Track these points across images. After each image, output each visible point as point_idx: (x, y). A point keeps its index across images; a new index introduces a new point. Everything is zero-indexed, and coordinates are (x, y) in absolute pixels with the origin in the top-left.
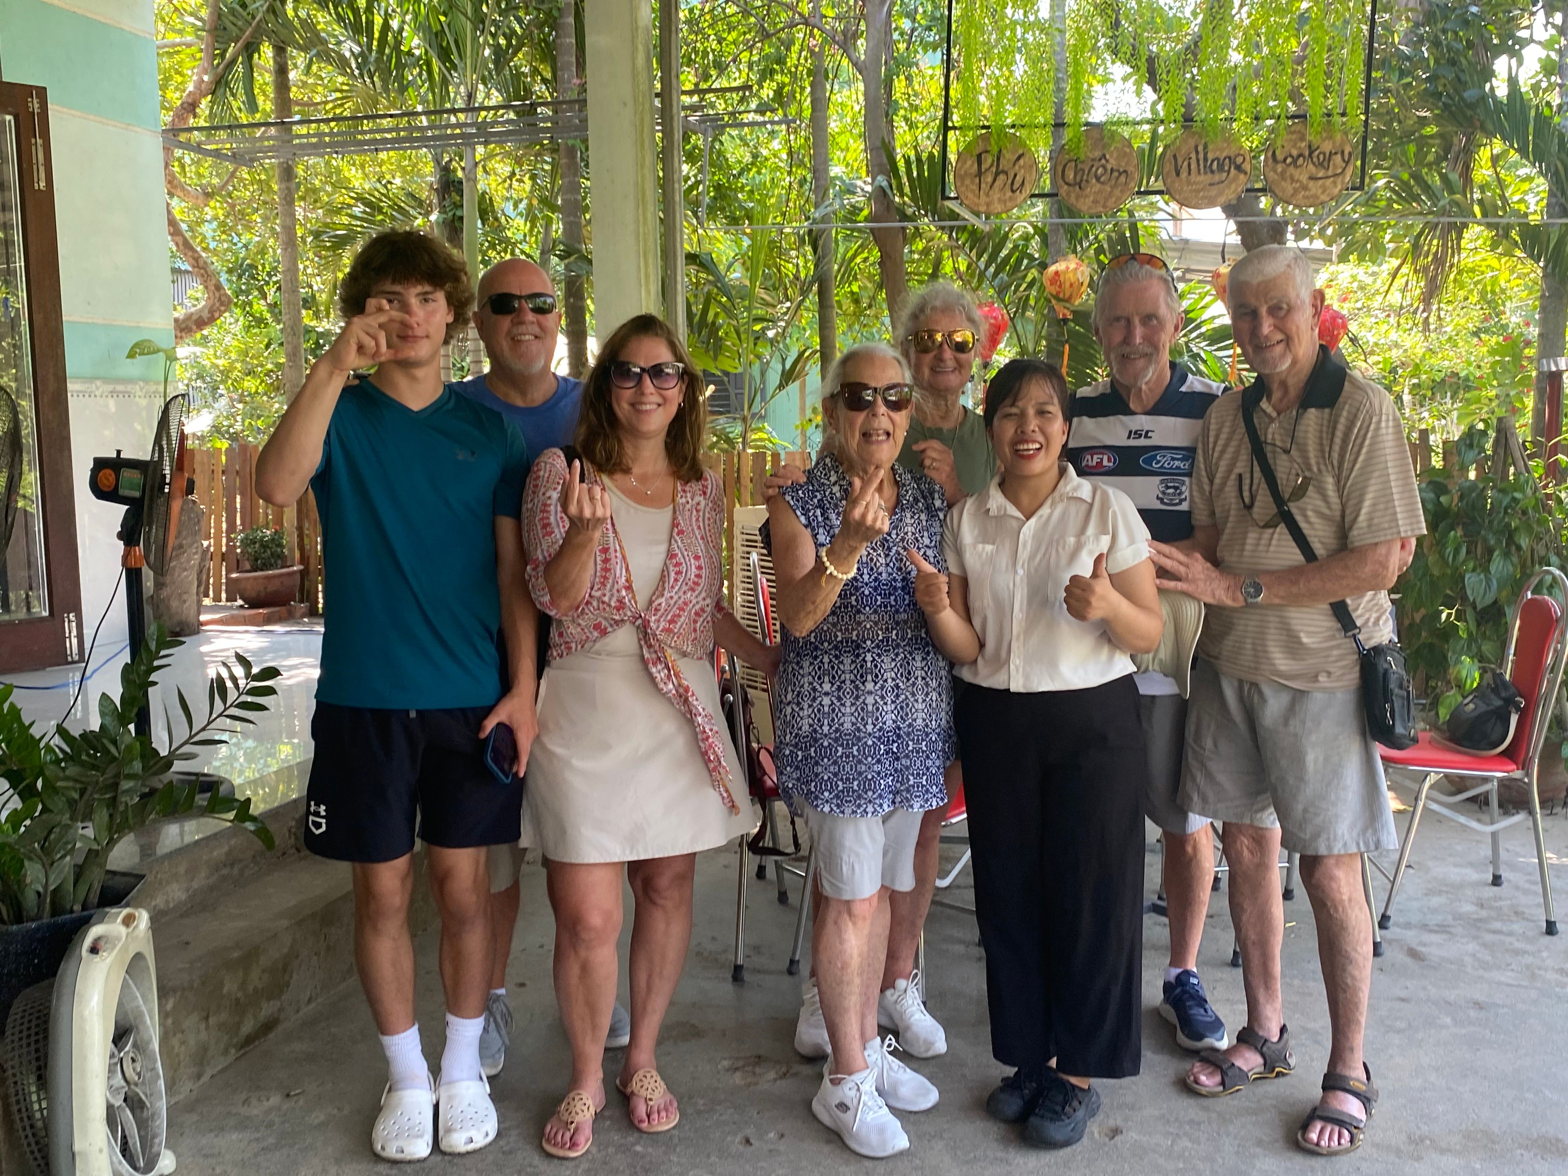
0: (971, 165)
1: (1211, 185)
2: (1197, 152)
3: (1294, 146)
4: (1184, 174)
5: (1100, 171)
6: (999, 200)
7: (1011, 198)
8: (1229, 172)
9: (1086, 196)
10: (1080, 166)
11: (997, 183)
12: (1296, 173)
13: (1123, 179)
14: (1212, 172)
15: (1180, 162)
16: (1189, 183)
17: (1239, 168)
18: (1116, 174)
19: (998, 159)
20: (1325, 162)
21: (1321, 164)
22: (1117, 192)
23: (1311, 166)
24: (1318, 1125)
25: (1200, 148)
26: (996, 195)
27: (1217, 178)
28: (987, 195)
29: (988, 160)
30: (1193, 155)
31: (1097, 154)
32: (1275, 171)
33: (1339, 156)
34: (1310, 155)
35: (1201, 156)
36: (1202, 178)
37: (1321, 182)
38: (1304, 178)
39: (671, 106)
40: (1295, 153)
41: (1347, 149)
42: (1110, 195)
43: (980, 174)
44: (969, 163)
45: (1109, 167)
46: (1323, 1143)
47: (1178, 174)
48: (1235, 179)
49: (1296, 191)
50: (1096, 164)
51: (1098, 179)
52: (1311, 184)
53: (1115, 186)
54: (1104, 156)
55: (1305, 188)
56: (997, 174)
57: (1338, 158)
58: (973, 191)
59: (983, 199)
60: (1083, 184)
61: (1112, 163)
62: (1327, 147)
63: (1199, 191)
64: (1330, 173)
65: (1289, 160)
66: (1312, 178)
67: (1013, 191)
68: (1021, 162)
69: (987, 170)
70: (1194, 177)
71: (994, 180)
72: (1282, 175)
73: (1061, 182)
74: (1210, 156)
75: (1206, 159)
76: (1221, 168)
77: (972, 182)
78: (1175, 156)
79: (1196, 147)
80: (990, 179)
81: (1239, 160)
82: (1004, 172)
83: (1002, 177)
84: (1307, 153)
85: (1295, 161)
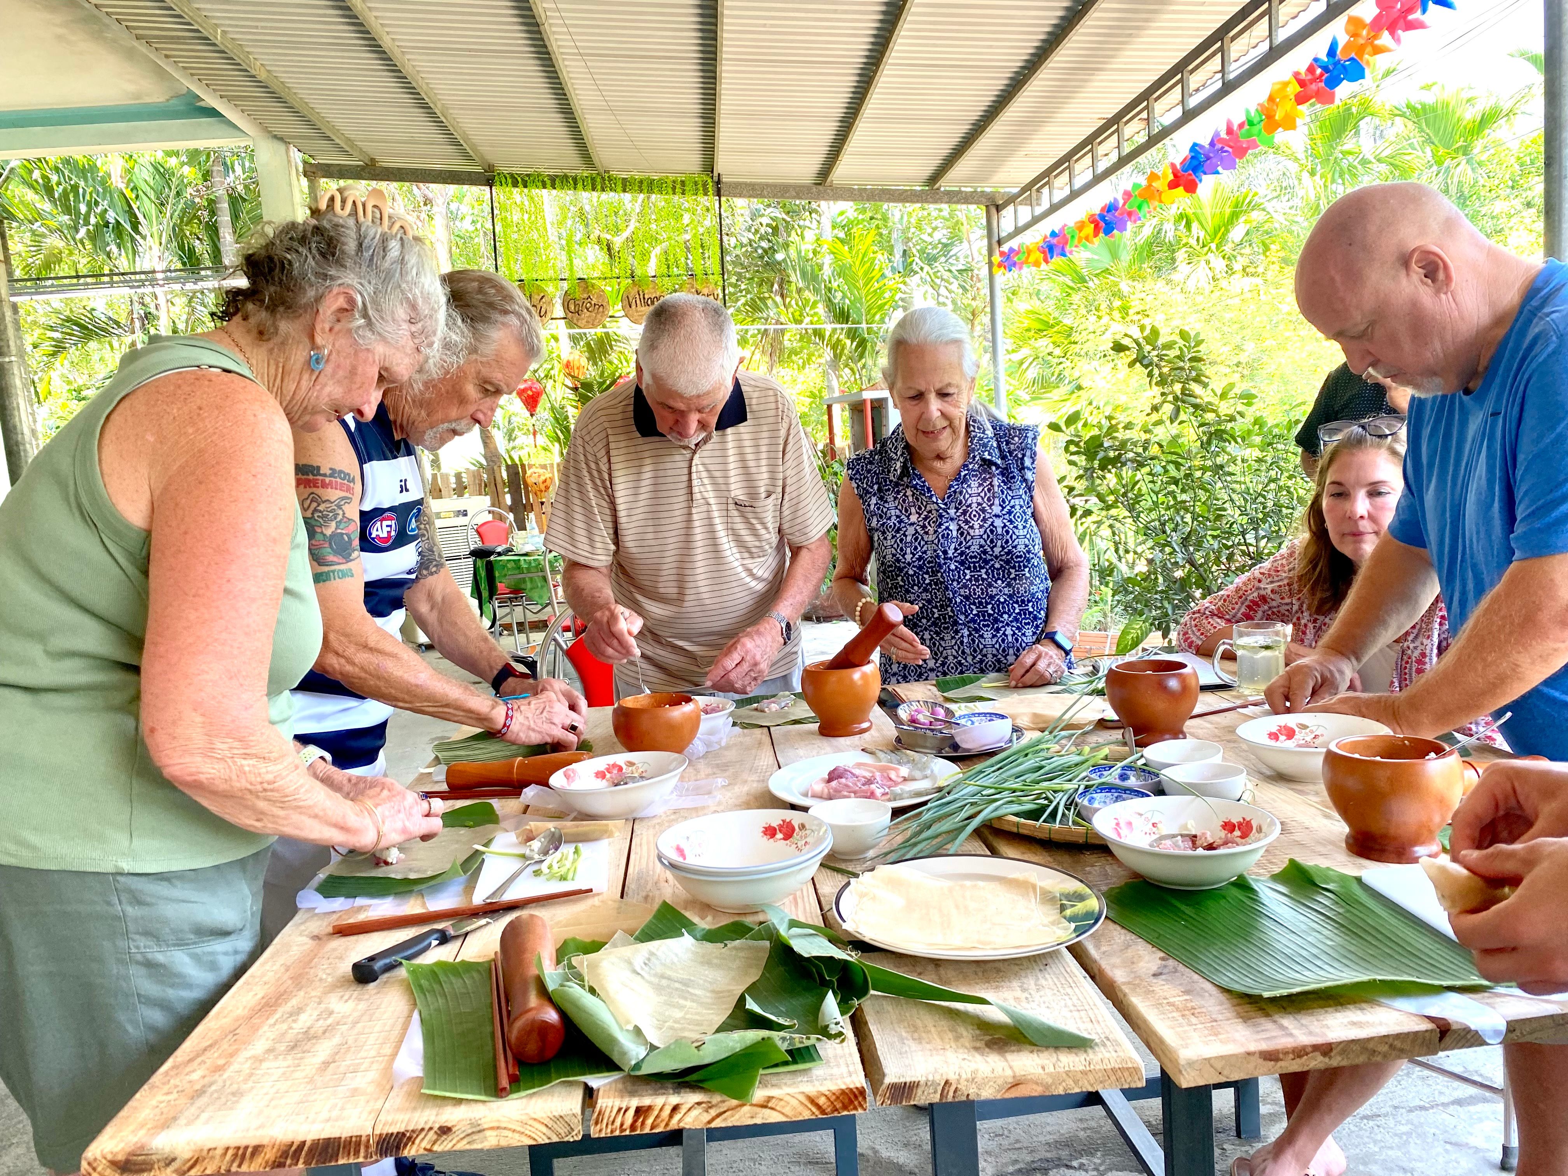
2: (639, 295)
4: (634, 306)
5: (588, 305)
9: (582, 318)
10: (576, 302)
13: (600, 309)
15: (631, 300)
16: (637, 311)
18: (596, 307)
22: (598, 316)
25: (641, 292)
30: (637, 296)
31: (586, 295)
35: (642, 297)
42: (595, 318)
45: (592, 302)
47: (630, 307)
50: (586, 301)
51: (587, 309)
53: (597, 313)
54: (589, 297)
60: (580, 312)
61: (594, 301)
68: (544, 300)
70: (639, 308)
73: (568, 311)
74: (647, 297)
75: (644, 298)
78: (627, 297)
79: (638, 291)
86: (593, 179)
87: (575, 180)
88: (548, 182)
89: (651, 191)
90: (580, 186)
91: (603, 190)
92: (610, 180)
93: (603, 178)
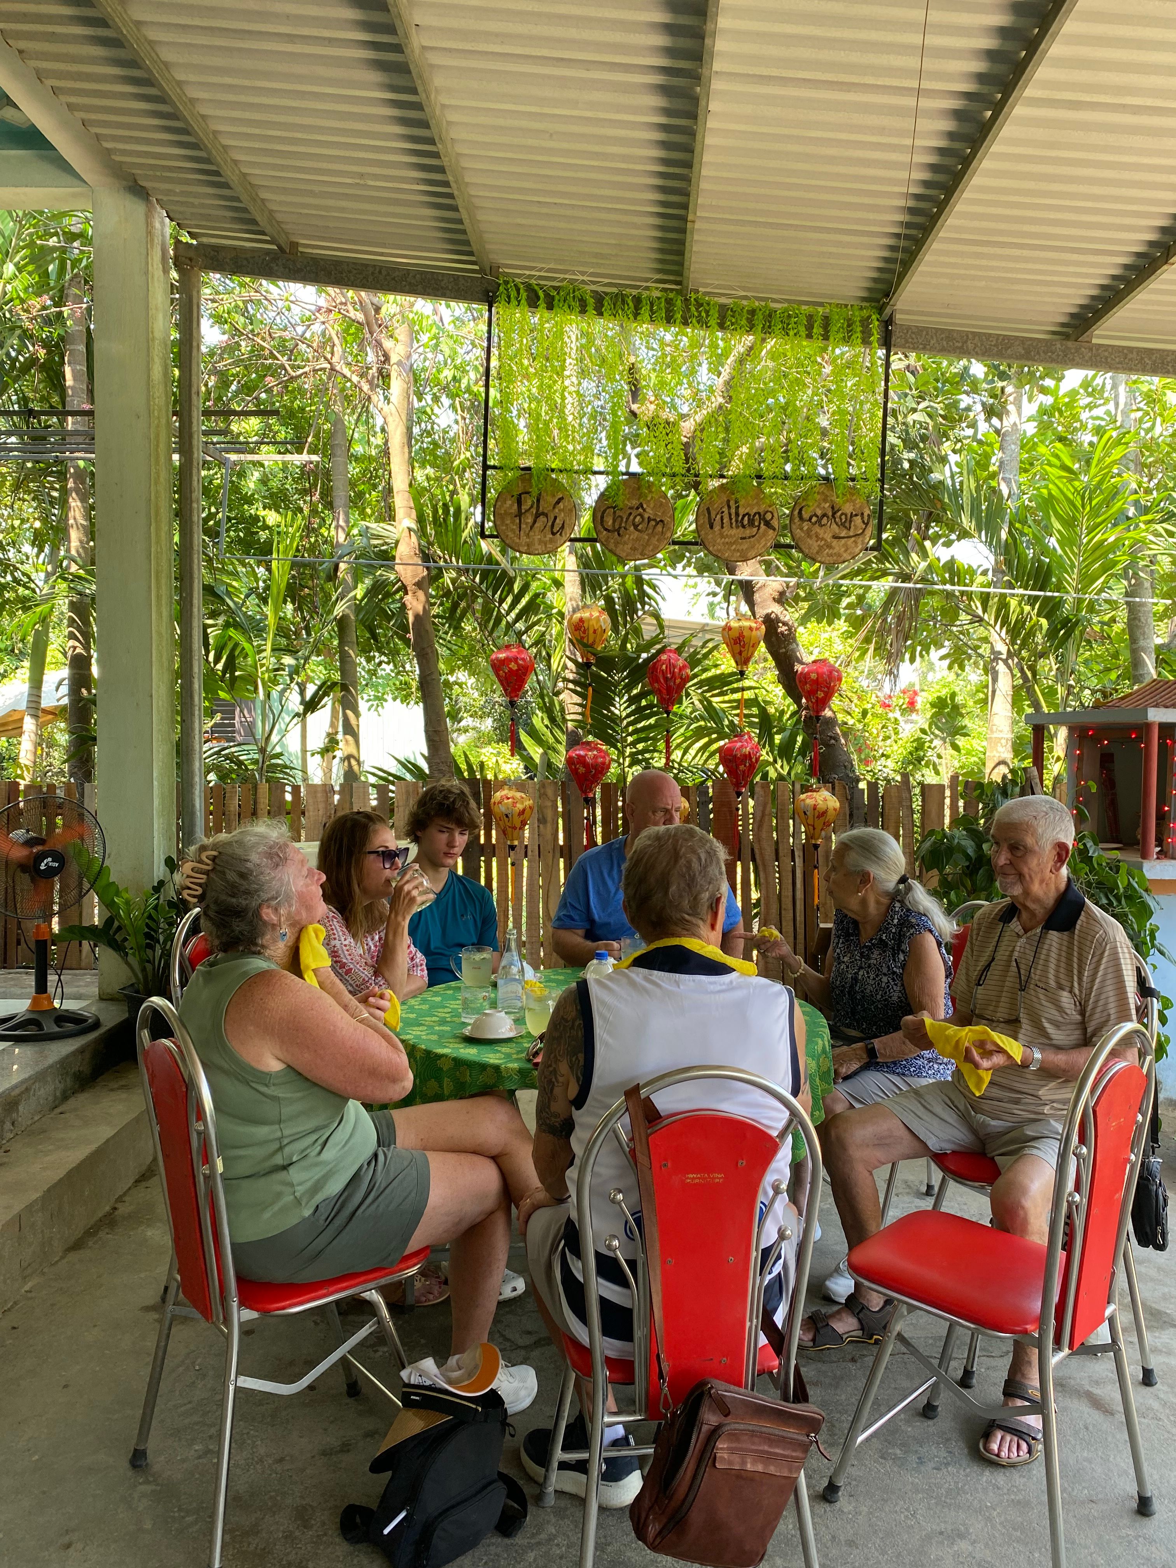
0: (510, 505)
1: (742, 538)
2: (729, 507)
3: (818, 506)
4: (717, 527)
5: (638, 519)
6: (540, 540)
7: (551, 541)
8: (759, 526)
9: (625, 543)
10: (618, 513)
11: (537, 525)
12: (821, 531)
13: (659, 528)
14: (744, 527)
15: (713, 516)
16: (722, 536)
17: (768, 524)
18: (653, 523)
19: (538, 501)
20: (846, 524)
21: (843, 524)
22: (654, 541)
23: (834, 526)
24: (999, 1435)
25: (732, 503)
26: (537, 536)
27: (748, 532)
28: (528, 536)
29: (528, 503)
30: (725, 509)
31: (635, 503)
32: (801, 529)
33: (859, 517)
34: (834, 514)
35: (733, 511)
36: (734, 532)
37: (843, 541)
38: (828, 537)
39: (191, 423)
40: (819, 512)
41: (867, 512)
42: (648, 543)
43: (520, 514)
44: (509, 502)
45: (646, 516)
46: (1003, 1454)
47: (711, 527)
48: (765, 534)
49: (820, 547)
50: (634, 513)
51: (636, 527)
52: (835, 542)
53: (653, 534)
54: (641, 505)
55: (830, 546)
56: (537, 516)
57: (858, 520)
58: (513, 530)
59: (524, 539)
60: (622, 531)
61: (649, 513)
62: (848, 509)
63: (731, 544)
64: (851, 534)
65: (814, 519)
66: (835, 537)
67: (553, 534)
68: (561, 505)
69: (527, 511)
70: (727, 531)
71: (535, 522)
72: (808, 533)
73: (600, 527)
74: (742, 511)
75: (737, 514)
76: (751, 523)
77: (513, 522)
78: (708, 509)
79: (728, 501)
80: (530, 520)
81: (768, 516)
82: (543, 514)
83: (542, 519)
84: (830, 514)
85: (819, 520)
86: (669, 302)
87: (637, 301)
88: (591, 301)
89: (768, 330)
90: (645, 311)
91: (686, 323)
92: (699, 305)
93: (687, 301)
